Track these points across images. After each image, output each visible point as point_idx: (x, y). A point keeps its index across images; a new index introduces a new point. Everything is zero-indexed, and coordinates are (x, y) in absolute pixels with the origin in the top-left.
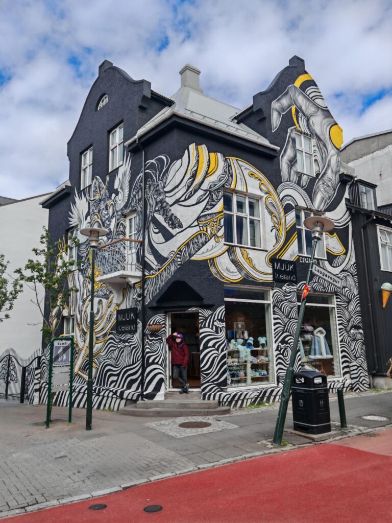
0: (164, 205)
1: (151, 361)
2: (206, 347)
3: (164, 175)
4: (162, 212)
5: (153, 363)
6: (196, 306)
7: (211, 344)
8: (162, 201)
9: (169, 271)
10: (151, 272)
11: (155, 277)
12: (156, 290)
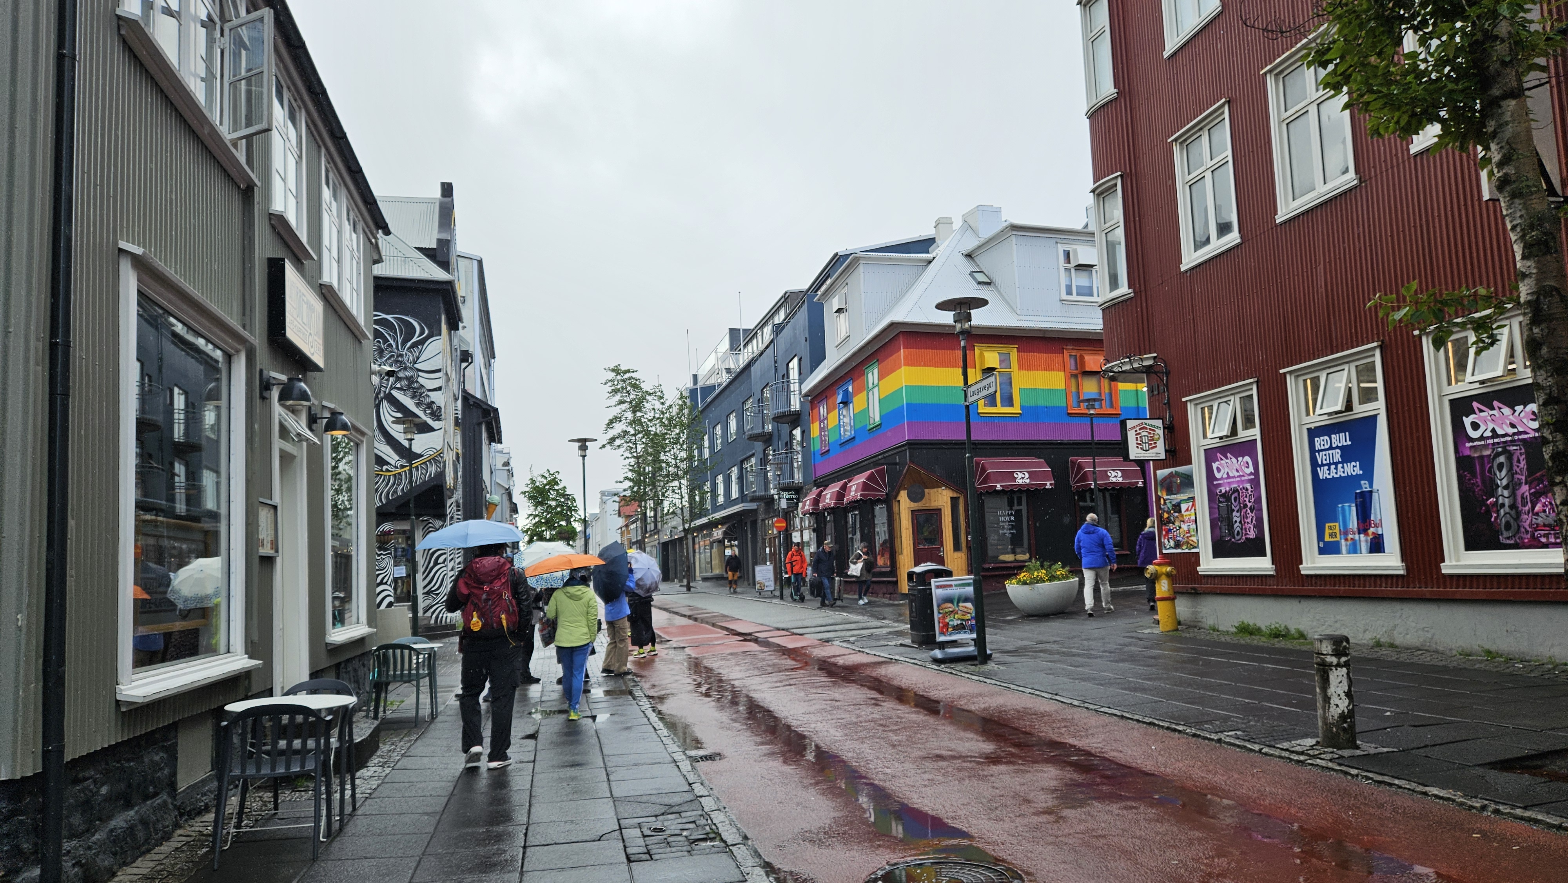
0: (415, 385)
1: (379, 580)
2: (436, 563)
3: (415, 345)
4: (409, 393)
5: (381, 583)
6: (428, 515)
7: (441, 560)
8: (409, 379)
9: (424, 471)
10: (385, 468)
11: (395, 475)
12: (395, 492)
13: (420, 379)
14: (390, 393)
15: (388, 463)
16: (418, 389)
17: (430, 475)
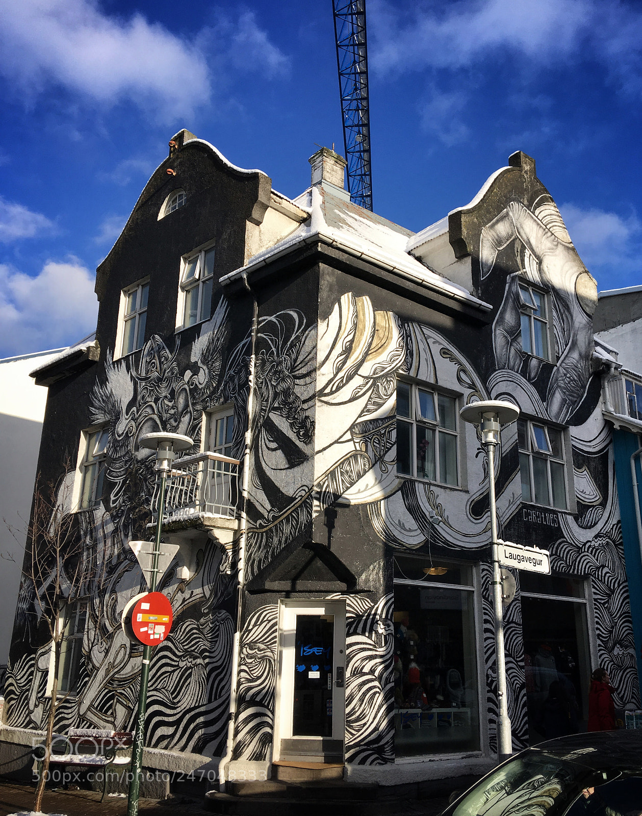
3: (293, 345)
4: (285, 412)
5: (253, 701)
6: (341, 592)
9: (294, 523)
10: (259, 521)
11: (265, 532)
12: (266, 558)
13: (297, 390)
14: (268, 416)
15: (261, 516)
16: (294, 402)
17: (301, 527)
